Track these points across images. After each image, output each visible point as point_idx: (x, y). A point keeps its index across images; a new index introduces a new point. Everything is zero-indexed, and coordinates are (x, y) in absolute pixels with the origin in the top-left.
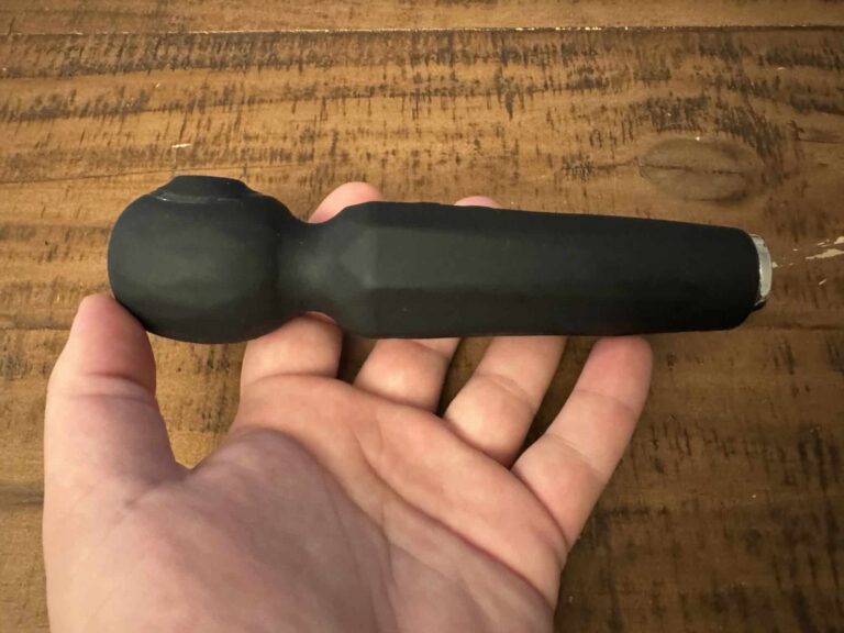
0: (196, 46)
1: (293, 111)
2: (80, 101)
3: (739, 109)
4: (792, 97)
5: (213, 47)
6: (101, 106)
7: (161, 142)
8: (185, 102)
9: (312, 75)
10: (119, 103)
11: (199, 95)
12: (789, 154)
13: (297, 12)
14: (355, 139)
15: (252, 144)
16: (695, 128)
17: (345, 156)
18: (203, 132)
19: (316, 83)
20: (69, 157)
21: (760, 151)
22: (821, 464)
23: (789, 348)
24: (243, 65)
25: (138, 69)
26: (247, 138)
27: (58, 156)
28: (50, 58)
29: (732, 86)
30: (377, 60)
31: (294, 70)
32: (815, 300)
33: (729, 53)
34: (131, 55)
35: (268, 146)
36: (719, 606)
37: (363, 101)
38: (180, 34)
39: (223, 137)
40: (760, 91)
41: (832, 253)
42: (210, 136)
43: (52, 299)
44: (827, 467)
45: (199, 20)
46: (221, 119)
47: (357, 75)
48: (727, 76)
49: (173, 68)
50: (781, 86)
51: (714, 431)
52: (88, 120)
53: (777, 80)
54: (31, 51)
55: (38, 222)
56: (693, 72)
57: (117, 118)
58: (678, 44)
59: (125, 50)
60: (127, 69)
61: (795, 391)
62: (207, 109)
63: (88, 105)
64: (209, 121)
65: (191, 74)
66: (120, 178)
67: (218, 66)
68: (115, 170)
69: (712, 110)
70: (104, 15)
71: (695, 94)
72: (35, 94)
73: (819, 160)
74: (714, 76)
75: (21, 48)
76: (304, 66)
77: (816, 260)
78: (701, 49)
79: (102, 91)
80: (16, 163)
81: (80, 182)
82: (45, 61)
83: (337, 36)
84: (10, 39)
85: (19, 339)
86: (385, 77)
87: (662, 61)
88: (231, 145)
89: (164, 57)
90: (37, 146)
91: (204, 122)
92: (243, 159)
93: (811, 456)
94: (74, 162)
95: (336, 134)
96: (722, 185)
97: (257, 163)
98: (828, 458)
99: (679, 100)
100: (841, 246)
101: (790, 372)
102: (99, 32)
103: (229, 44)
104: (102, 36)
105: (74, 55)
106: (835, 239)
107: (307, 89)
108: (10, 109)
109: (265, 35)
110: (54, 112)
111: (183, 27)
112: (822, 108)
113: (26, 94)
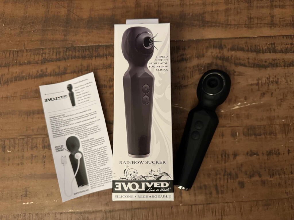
0: (77, 51)
1: (106, 72)
2: (49, 71)
3: (221, 66)
4: (235, 61)
5: (82, 51)
6: (55, 73)
9: (110, 60)
10: (59, 71)
11: (80, 68)
13: (104, 38)
19: (111, 62)
22: (225, 158)
23: (223, 133)
24: (91, 57)
25: (62, 60)
29: (220, 58)
31: (105, 58)
32: (231, 120)
33: (221, 47)
34: (59, 54)
36: (201, 188)
38: (72, 47)
40: (227, 60)
41: (237, 107)
44: (227, 159)
45: (77, 42)
48: (219, 55)
49: (72, 59)
50: (233, 58)
52: (52, 77)
53: (232, 56)
54: (32, 55)
56: (210, 54)
57: (60, 76)
58: (207, 44)
59: (57, 53)
60: (59, 60)
61: (223, 142)
63: (51, 72)
65: (77, 61)
67: (84, 57)
71: (210, 61)
72: (36, 69)
73: (238, 81)
74: (216, 55)
75: (29, 54)
76: (107, 57)
77: (233, 110)
78: (214, 46)
79: (54, 67)
82: (37, 58)
84: (25, 51)
87: (203, 51)
89: (69, 55)
93: (224, 157)
99: (206, 64)
100: (239, 106)
101: (222, 138)
102: (49, 47)
103: (86, 49)
104: (51, 48)
105: (44, 55)
106: (238, 103)
107: (109, 65)
108: (31, 75)
109: (95, 46)
110: (43, 75)
111: (72, 44)
112: (242, 65)
113: (34, 70)
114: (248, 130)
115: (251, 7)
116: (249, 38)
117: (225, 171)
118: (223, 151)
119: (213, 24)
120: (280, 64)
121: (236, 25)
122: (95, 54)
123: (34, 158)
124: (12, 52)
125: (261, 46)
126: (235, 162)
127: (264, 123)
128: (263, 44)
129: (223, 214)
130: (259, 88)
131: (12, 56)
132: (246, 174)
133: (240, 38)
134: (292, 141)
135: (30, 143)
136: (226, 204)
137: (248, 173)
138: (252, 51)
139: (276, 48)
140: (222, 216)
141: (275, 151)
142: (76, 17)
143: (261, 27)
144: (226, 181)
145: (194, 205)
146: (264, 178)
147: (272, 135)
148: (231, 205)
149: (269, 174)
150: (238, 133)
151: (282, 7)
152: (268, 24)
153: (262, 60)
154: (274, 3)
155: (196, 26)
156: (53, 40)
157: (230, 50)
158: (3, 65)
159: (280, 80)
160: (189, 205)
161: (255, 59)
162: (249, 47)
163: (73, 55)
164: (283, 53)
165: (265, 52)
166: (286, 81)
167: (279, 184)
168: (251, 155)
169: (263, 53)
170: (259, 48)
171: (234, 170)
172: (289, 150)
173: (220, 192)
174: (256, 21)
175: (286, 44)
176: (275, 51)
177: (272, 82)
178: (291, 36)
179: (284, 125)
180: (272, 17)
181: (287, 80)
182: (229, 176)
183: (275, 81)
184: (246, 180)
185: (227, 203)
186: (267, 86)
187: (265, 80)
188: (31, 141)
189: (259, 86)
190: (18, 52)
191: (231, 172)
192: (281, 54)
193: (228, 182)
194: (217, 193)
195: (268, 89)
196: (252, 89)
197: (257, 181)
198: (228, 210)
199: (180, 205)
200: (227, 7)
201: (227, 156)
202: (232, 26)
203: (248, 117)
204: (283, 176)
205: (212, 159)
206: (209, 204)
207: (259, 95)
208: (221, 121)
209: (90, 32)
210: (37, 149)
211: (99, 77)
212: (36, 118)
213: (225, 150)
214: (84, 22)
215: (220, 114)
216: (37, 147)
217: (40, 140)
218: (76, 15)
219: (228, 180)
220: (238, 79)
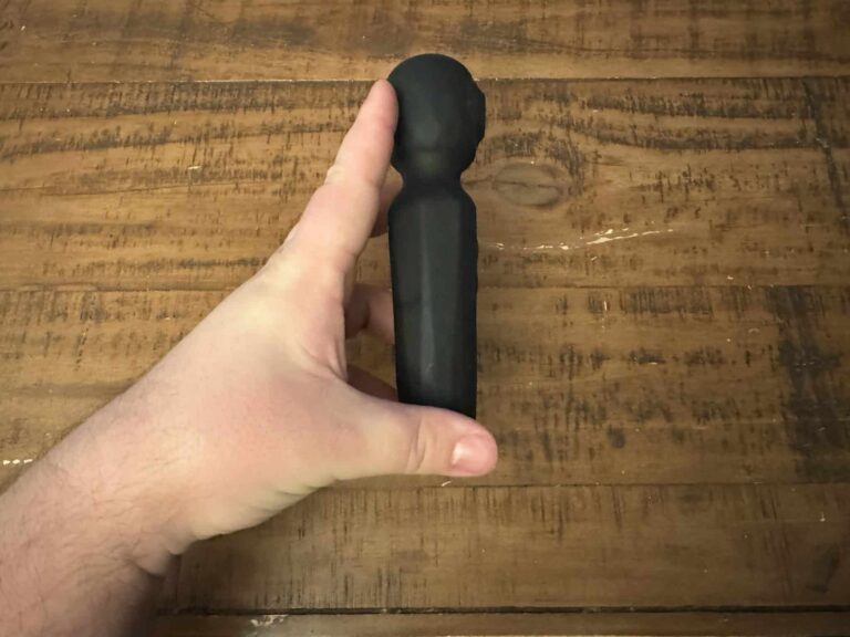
0: (200, 92)
1: (268, 142)
2: (123, 135)
3: (563, 141)
4: (599, 132)
5: (213, 93)
6: (138, 139)
7: (180, 166)
9: (281, 116)
10: (150, 136)
11: (204, 130)
12: (589, 174)
13: (270, 66)
14: (309, 163)
15: (241, 167)
16: (532, 154)
17: (302, 175)
18: (208, 158)
19: (284, 121)
20: (120, 176)
21: (571, 173)
22: (571, 366)
23: (566, 300)
24: (233, 107)
25: (161, 111)
26: (238, 162)
27: (113, 175)
28: (100, 101)
29: (561, 124)
30: (325, 104)
31: (269, 111)
32: (587, 269)
33: (564, 99)
34: (156, 99)
35: (251, 168)
36: (501, 441)
37: (315, 135)
38: (189, 83)
39: (221, 162)
40: (579, 128)
41: (603, 240)
42: (213, 162)
44: (575, 368)
45: (201, 72)
46: (220, 148)
47: (312, 115)
48: (559, 116)
49: (185, 109)
50: (594, 123)
51: (514, 349)
52: (130, 149)
53: (591, 119)
54: (85, 96)
55: (104, 222)
56: (537, 113)
57: (149, 148)
58: (528, 92)
59: (151, 95)
60: (153, 110)
61: (565, 325)
62: (212, 141)
63: (129, 137)
64: (212, 149)
65: (198, 114)
66: (155, 191)
67: (216, 108)
68: (152, 186)
69: (545, 143)
70: (134, 67)
71: (535, 130)
72: (93, 129)
73: (608, 178)
74: (550, 115)
75: (78, 93)
76: (275, 108)
77: (594, 245)
78: (545, 96)
79: (137, 127)
80: (85, 180)
81: (129, 194)
82: (96, 104)
83: (298, 84)
84: (69, 86)
85: (101, 296)
86: (330, 117)
87: (517, 106)
88: (227, 167)
89: (178, 101)
90: (97, 168)
91: (209, 151)
93: (567, 363)
94: (124, 179)
95: (297, 159)
96: (544, 195)
97: (245, 180)
98: (576, 362)
99: (524, 134)
101: (565, 313)
102: (131, 81)
103: (222, 90)
104: (135, 83)
105: (115, 98)
106: (606, 231)
107: (277, 126)
108: (76, 141)
109: (248, 84)
110: (107, 143)
111: (190, 77)
112: (616, 141)
113: (86, 130)
114: (634, 296)
115: (641, 11)
116: (637, 80)
117: (571, 400)
118: (565, 346)
119: (548, 47)
120: (717, 142)
121: (603, 50)
122: (244, 101)
123: (52, 342)
124: (35, 87)
125: (666, 99)
126: (597, 376)
127: (679, 280)
128: (672, 95)
129: (564, 518)
130: (662, 196)
131: (34, 96)
132: (630, 410)
133: (613, 80)
134: (757, 330)
135: (50, 305)
136: (573, 490)
137: (635, 407)
138: (643, 111)
139: (706, 105)
140: (561, 520)
141: (708, 355)
142: (206, 17)
143: (665, 58)
144: (573, 425)
145: (483, 486)
146: (680, 424)
147: (701, 312)
148: (587, 491)
149: (695, 414)
150: (605, 304)
151: (721, 14)
152: (684, 51)
153: (670, 131)
154: (700, 7)
155: (500, 49)
156: (142, 66)
157: (586, 106)
158: (9, 115)
159: (717, 180)
160: (468, 486)
161: (651, 128)
162: (637, 101)
163: (190, 101)
164: (724, 116)
165: (678, 114)
166: (733, 183)
167: (725, 443)
168: (642, 362)
169: (672, 115)
170: (661, 103)
171: (595, 396)
172: (748, 354)
173: (555, 453)
174: (653, 44)
175: (733, 98)
176: (703, 112)
177: (698, 184)
178: (745, 79)
179: (734, 289)
180: (695, 35)
181: (737, 181)
182: (582, 414)
183: (704, 180)
184: (628, 425)
185: (575, 485)
186: (684, 191)
187: (679, 178)
188: (51, 298)
189: (661, 191)
190: (51, 87)
191: (586, 402)
192: (720, 118)
193: (577, 429)
194: (549, 456)
195: (687, 200)
196: (644, 199)
197: (661, 430)
198: (579, 505)
199: (443, 485)
200: (581, 10)
201: (575, 358)
202: (593, 53)
203: (633, 263)
204: (734, 420)
205: (536, 366)
206: (526, 486)
207: (663, 212)
208: (562, 272)
209: (237, 52)
210: (65, 320)
211: (249, 154)
212: (76, 243)
213: (571, 345)
214: (226, 29)
215: (559, 253)
216: (65, 315)
217: (76, 298)
218: (207, 14)
219: (577, 424)
220: (608, 173)
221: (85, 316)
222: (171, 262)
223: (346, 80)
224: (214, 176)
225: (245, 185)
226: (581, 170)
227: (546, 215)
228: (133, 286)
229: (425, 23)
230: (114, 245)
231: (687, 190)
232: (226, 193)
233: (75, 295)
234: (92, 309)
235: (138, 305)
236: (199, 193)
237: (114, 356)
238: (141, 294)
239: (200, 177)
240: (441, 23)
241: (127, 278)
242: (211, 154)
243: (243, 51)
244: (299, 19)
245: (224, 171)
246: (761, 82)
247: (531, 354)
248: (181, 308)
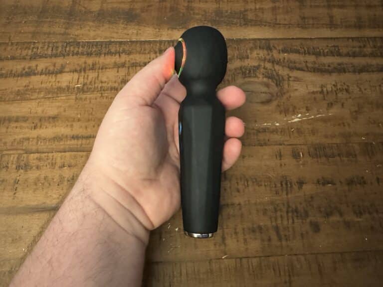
0: (81, 47)
1: (118, 72)
2: (39, 69)
3: (271, 70)
4: (289, 64)
5: (87, 47)
6: (47, 71)
7: (71, 85)
8: (78, 69)
9: (124, 58)
10: (54, 70)
11: (83, 66)
12: (286, 86)
13: (117, 33)
15: (104, 85)
16: (256, 76)
18: (86, 81)
19: (126, 61)
20: (37, 91)
21: (277, 85)
22: (287, 188)
23: (280, 153)
24: (99, 54)
25: (60, 56)
26: (102, 82)
27: (34, 90)
28: (26, 51)
29: (269, 61)
30: (147, 52)
31: (117, 56)
32: (290, 136)
33: (269, 48)
34: (57, 50)
35: (109, 85)
36: (254, 231)
38: (74, 42)
39: (93, 82)
40: (278, 63)
41: (296, 120)
42: (88, 82)
43: (37, 143)
44: (289, 188)
45: (81, 36)
46: (92, 75)
47: (140, 58)
48: (268, 57)
49: (73, 55)
50: (286, 60)
51: (256, 179)
52: (43, 76)
53: (284, 58)
54: (18, 49)
55: (29, 115)
56: (256, 56)
57: (54, 75)
58: (251, 45)
59: (54, 49)
60: (56, 56)
61: (281, 165)
62: (87, 71)
63: (42, 70)
64: (88, 76)
65: (79, 58)
66: (57, 98)
67: (89, 54)
68: (55, 95)
69: (262, 70)
70: (45, 34)
71: (256, 64)
72: (22, 66)
73: (295, 88)
74: (263, 57)
75: (15, 47)
76: (121, 54)
77: (292, 123)
78: (260, 47)
79: (47, 64)
80: (18, 93)
81: (43, 100)
82: (24, 53)
83: (132, 42)
84: (10, 44)
85: (27, 157)
86: (150, 59)
87: (246, 52)
88: (96, 85)
89: (69, 51)
90: (25, 86)
91: (86, 76)
92: (101, 90)
93: (284, 186)
94: (39, 93)
96: (264, 97)
97: (106, 92)
98: (289, 186)
99: (251, 66)
100: (299, 118)
101: (280, 159)
102: (43, 41)
103: (92, 45)
104: (45, 42)
105: (35, 50)
106: (298, 115)
107: (122, 63)
108: (13, 72)
109: (106, 42)
110: (30, 73)
111: (75, 39)
112: (299, 69)
113: (18, 66)
114: (316, 149)
115: (304, 6)
116: (305, 39)
117: (289, 206)
118: (282, 177)
119: (258, 23)
120: (348, 69)
121: (287, 24)
122: (104, 51)
125: (320, 48)
126: (301, 193)
127: (337, 141)
128: (322, 45)
129: (291, 274)
130: (324, 96)
132: (320, 211)
133: (293, 39)
134: (381, 165)
136: (294, 258)
137: (323, 209)
138: (309, 53)
139: (341, 51)
140: (290, 276)
141: (357, 179)
142: (83, 9)
143: (318, 28)
144: (291, 221)
145: (245, 258)
146: (348, 218)
147: (351, 156)
148: (302, 258)
149: (355, 212)
150: (301, 153)
151: (342, 7)
152: (327, 25)
153: (324, 64)
154: (332, 3)
155: (236, 24)
156: (49, 34)
157: (281, 52)
159: (351, 88)
160: (236, 258)
161: (315, 63)
162: (306, 49)
164: (350, 56)
165: (327, 55)
168: (324, 184)
169: (324, 56)
170: (318, 50)
171: (301, 204)
172: (378, 179)
173: (283, 237)
174: (311, 22)
175: (353, 47)
176: (339, 55)
177: (341, 90)
178: (358, 38)
179: (366, 144)
180: (331, 17)
181: (360, 89)
182: (295, 214)
183: (344, 88)
184: (320, 219)
185: (296, 255)
187: (332, 88)
189: (323, 94)
191: (297, 208)
192: (348, 58)
193: (293, 222)
194: (280, 239)
195: (337, 99)
196: (315, 99)
197: (339, 222)
198: (298, 266)
199: (223, 258)
201: (288, 183)
202: (282, 26)
203: (313, 132)
204: (375, 215)
205: (268, 188)
206: (268, 256)
207: (326, 105)
208: (277, 137)
209: (99, 26)
210: (7, 170)
211: (108, 78)
212: (13, 127)
213: (286, 176)
214: (93, 15)
215: (274, 127)
216: (7, 167)
217: (13, 158)
218: (84, 7)
219: (293, 220)
220: (295, 85)
221: (18, 168)
222: (67, 136)
223: (158, 39)
224: (89, 90)
225: (106, 94)
226: (281, 85)
227: (266, 107)
228: (45, 150)
229: (197, 11)
230: (35, 128)
231: (336, 94)
232: (96, 99)
233: (12, 156)
234: (22, 163)
235: (49, 161)
236: (81, 99)
237: (35, 190)
238: (51, 155)
239: (82, 90)
240: (205, 11)
241: (42, 146)
242: (87, 79)
243: (103, 26)
244: (131, 10)
245: (95, 87)
246: (366, 39)
247: (265, 182)
248: (73, 162)
